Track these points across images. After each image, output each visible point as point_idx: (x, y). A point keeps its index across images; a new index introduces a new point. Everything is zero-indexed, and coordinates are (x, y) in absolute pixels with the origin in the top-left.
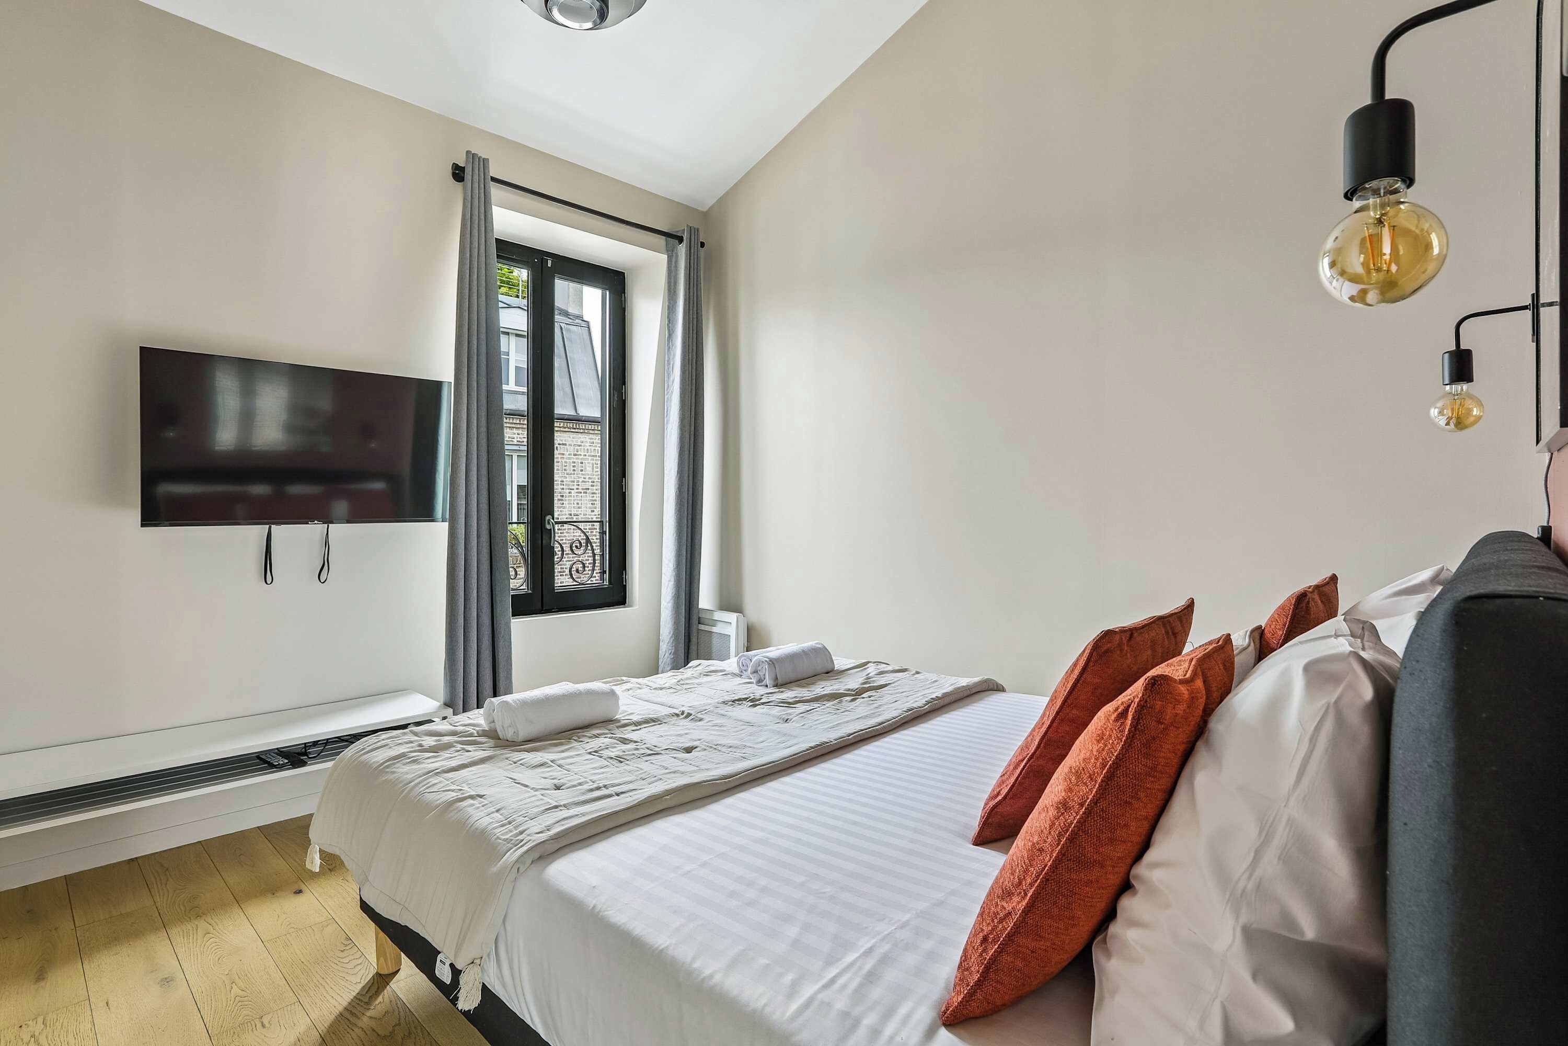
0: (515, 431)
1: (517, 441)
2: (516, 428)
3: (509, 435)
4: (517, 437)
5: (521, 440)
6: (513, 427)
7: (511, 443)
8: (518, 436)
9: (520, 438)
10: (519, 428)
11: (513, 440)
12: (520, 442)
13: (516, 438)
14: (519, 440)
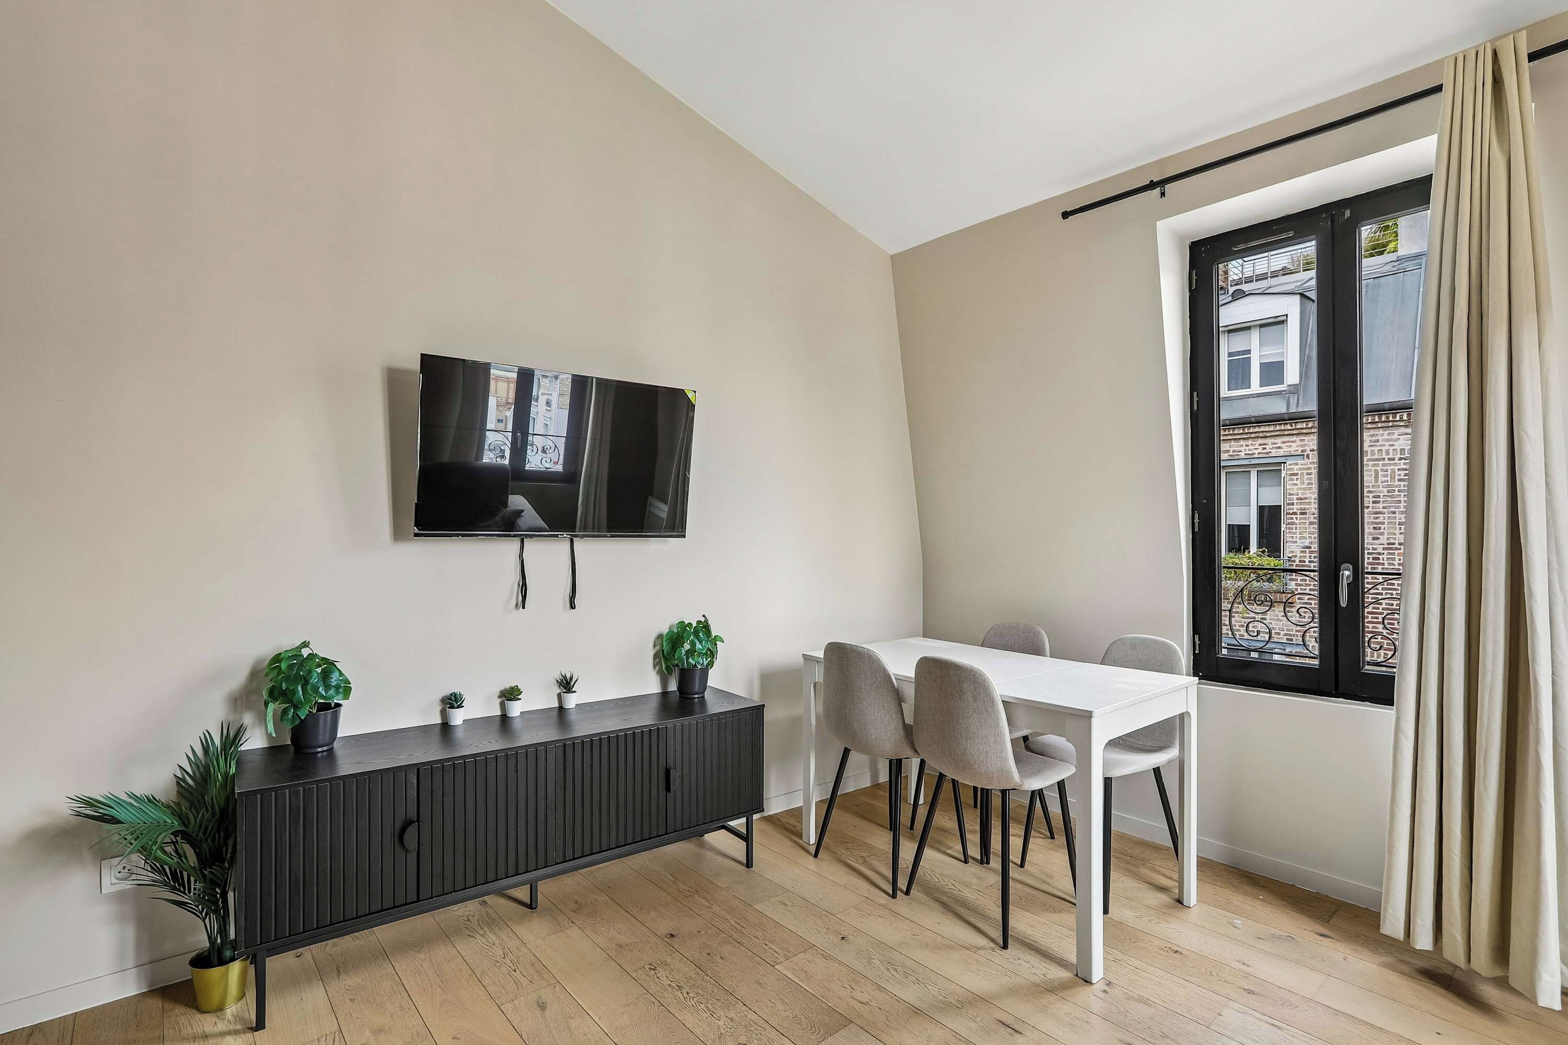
0: (1242, 443)
1: (1245, 454)
2: (1244, 439)
3: (1234, 449)
4: (1245, 449)
5: (1250, 453)
6: (1240, 439)
7: (1236, 457)
8: (1247, 448)
9: (1249, 450)
10: (1248, 438)
11: (1239, 453)
12: (1249, 454)
13: (1243, 450)
14: (1247, 452)
